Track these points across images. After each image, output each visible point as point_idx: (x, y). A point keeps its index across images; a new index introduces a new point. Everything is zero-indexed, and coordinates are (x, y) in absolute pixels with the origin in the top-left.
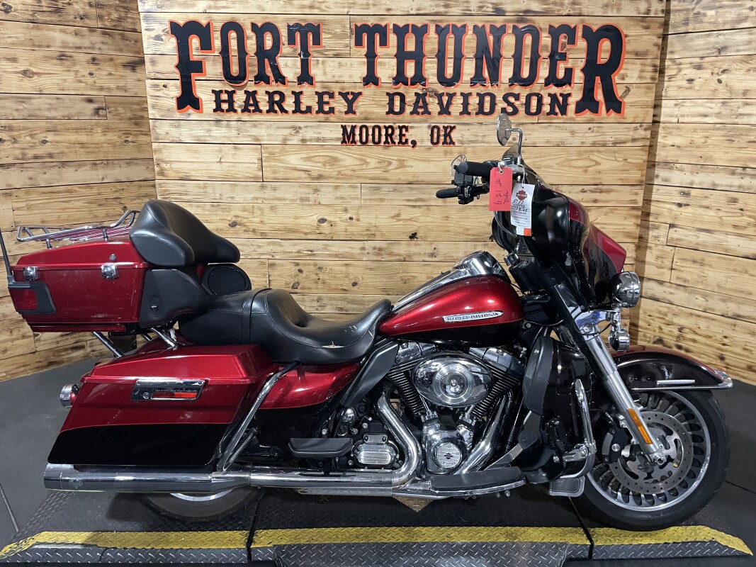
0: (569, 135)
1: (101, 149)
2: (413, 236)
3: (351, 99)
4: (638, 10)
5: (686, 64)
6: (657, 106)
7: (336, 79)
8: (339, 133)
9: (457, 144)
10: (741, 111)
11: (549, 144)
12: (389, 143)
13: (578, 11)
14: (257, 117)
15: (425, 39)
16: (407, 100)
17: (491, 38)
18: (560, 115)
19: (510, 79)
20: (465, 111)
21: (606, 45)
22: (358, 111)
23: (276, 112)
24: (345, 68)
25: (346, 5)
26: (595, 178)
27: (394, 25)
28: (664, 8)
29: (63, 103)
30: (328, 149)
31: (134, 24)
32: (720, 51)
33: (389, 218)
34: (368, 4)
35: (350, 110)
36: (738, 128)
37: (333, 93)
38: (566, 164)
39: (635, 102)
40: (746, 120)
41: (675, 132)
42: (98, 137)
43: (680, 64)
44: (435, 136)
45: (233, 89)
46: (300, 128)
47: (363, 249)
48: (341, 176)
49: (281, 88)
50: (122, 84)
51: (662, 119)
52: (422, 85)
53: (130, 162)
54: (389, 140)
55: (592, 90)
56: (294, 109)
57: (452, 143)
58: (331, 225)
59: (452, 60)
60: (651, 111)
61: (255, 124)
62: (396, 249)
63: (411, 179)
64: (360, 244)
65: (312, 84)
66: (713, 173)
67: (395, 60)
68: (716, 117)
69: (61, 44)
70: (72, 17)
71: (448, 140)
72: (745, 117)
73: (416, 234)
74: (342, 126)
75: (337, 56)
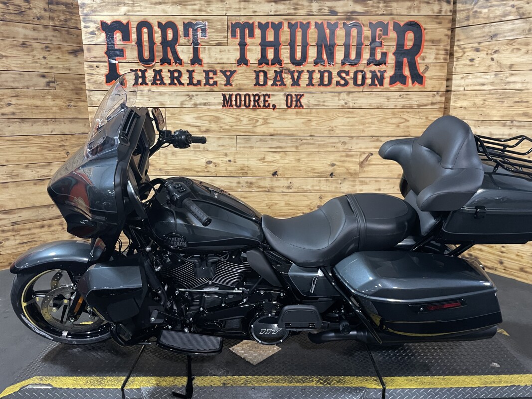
0: (386, 100)
1: (51, 111)
2: (275, 174)
3: (229, 75)
4: (433, 10)
5: (468, 48)
6: (449, 79)
7: (218, 61)
8: (221, 100)
9: (305, 107)
10: (509, 80)
11: (371, 107)
12: (256, 106)
13: (389, 12)
14: (162, 88)
15: (281, 33)
16: (269, 76)
17: (328, 31)
18: (378, 86)
19: (342, 61)
20: (310, 84)
21: (410, 36)
22: (234, 84)
23: (175, 84)
24: (223, 53)
25: (225, 9)
26: (405, 132)
27: (259, 22)
28: (452, 9)
29: (24, 77)
30: (213, 111)
31: (77, 23)
32: (492, 37)
33: (257, 160)
34: (240, 8)
35: (228, 83)
36: (506, 92)
37: (216, 71)
38: (383, 121)
39: (433, 76)
40: (512, 86)
41: (462, 96)
42: (49, 102)
43: (465, 48)
44: (289, 101)
45: (145, 68)
46: (193, 96)
47: (239, 183)
48: (222, 130)
49: (179, 68)
50: (66, 65)
51: (453, 88)
52: (279, 65)
53: (72, 120)
54: (257, 104)
55: (401, 69)
56: (188, 82)
57: (301, 106)
58: (216, 166)
59: (300, 47)
60: (445, 83)
61: (161, 93)
62: (262, 183)
63: (272, 132)
64: (236, 180)
65: (201, 65)
66: (490, 126)
67: (260, 47)
68: (491, 85)
69: (23, 37)
70: (31, 18)
71: (299, 104)
72: (512, 84)
73: (276, 172)
74: (222, 94)
75: (218, 45)
